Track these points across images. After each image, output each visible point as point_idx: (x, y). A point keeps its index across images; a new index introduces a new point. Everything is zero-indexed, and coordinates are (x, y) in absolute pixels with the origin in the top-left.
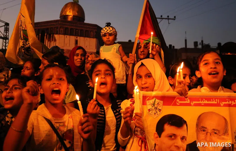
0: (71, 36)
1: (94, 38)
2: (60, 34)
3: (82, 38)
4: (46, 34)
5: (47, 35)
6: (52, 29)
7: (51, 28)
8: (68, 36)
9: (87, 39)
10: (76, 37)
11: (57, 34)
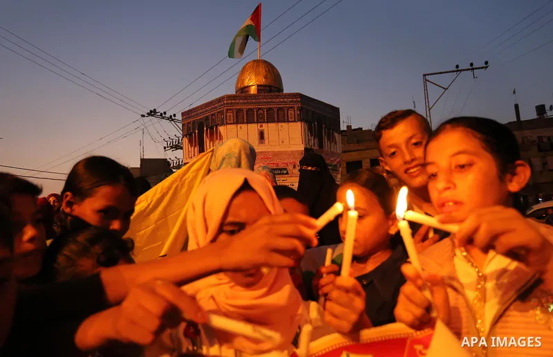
0: (249, 125)
1: (299, 121)
2: (227, 124)
3: (272, 126)
4: (205, 129)
5: (207, 130)
6: (214, 117)
7: (213, 115)
8: (244, 126)
9: (282, 126)
10: (259, 125)
11: (222, 124)
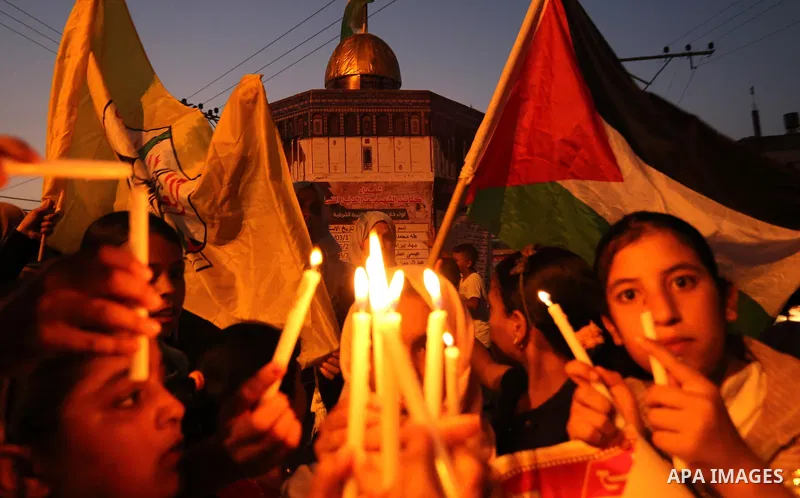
0: (349, 140)
1: (425, 135)
2: (313, 136)
3: (384, 141)
6: (291, 124)
7: (290, 120)
8: (340, 140)
9: (400, 143)
10: (364, 139)
11: (305, 136)
